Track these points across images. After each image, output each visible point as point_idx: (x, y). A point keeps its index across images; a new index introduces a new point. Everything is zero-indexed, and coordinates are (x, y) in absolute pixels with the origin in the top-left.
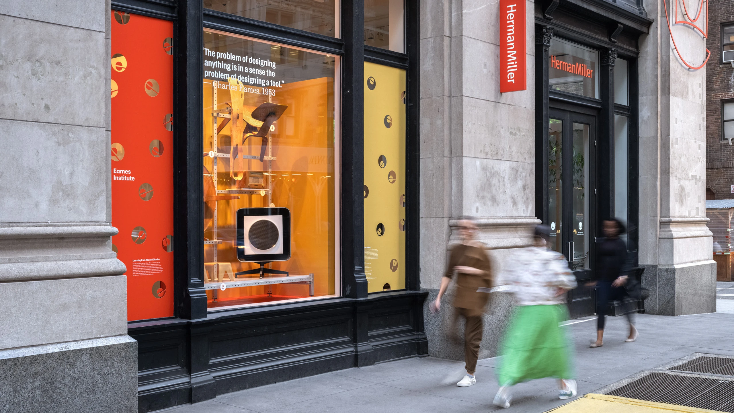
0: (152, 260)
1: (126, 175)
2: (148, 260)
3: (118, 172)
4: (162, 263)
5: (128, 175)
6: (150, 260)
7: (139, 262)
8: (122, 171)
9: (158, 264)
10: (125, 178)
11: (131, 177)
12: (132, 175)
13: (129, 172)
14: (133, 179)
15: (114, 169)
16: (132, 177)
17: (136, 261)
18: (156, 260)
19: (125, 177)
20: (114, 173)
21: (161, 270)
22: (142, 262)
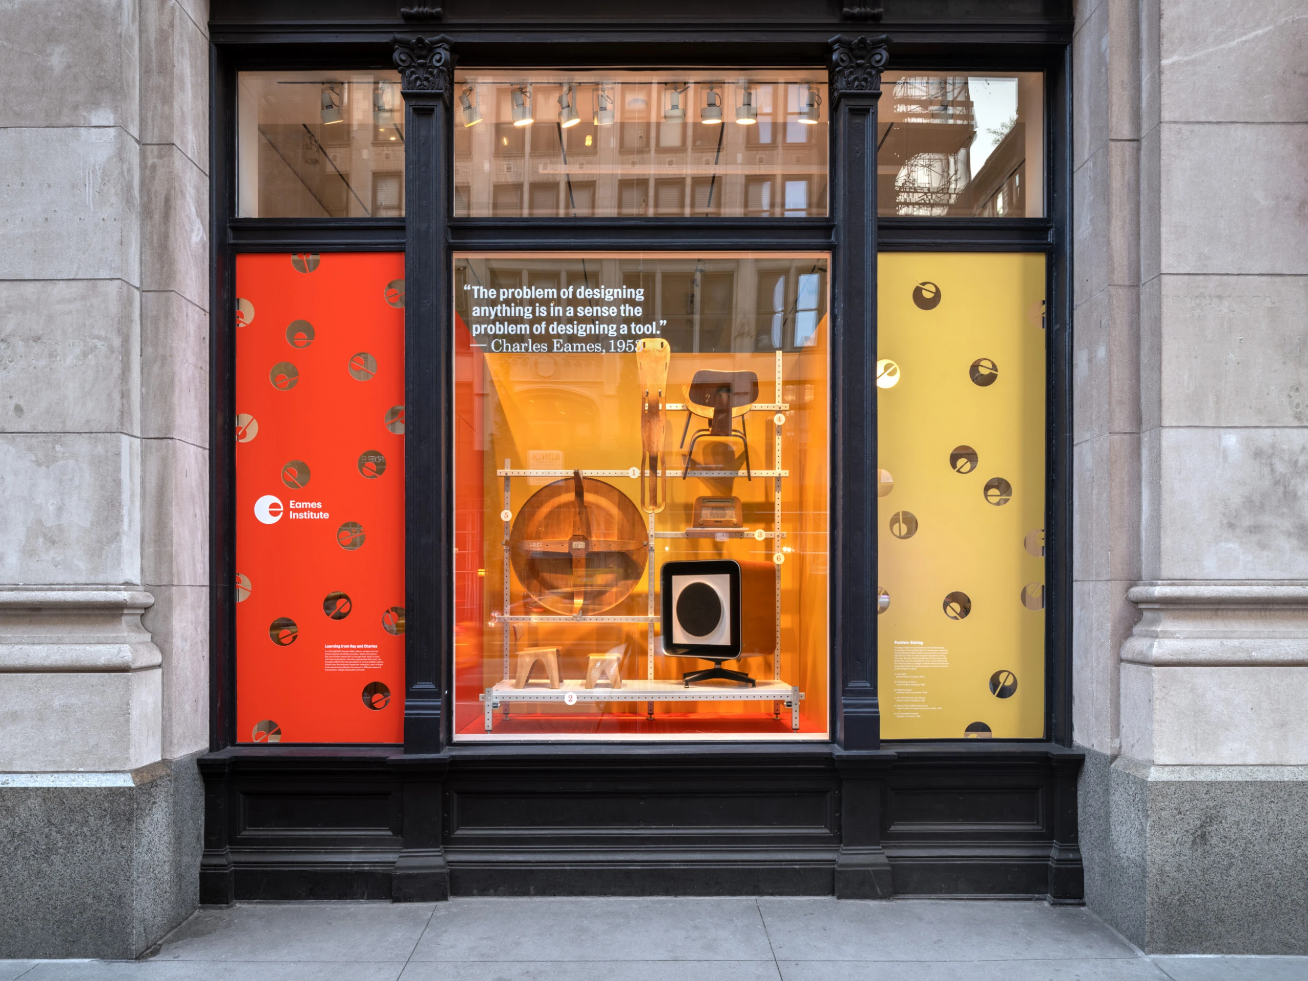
0: (362, 646)
1: (312, 510)
2: (354, 647)
3: (298, 505)
4: (381, 652)
5: (316, 511)
6: (358, 647)
7: (337, 649)
8: (306, 504)
9: (374, 653)
10: (311, 515)
11: (321, 513)
12: (323, 510)
13: (319, 505)
14: (326, 516)
15: (291, 502)
16: (324, 513)
17: (330, 647)
18: (370, 647)
19: (312, 513)
20: (291, 507)
21: (380, 664)
22: (342, 649)
